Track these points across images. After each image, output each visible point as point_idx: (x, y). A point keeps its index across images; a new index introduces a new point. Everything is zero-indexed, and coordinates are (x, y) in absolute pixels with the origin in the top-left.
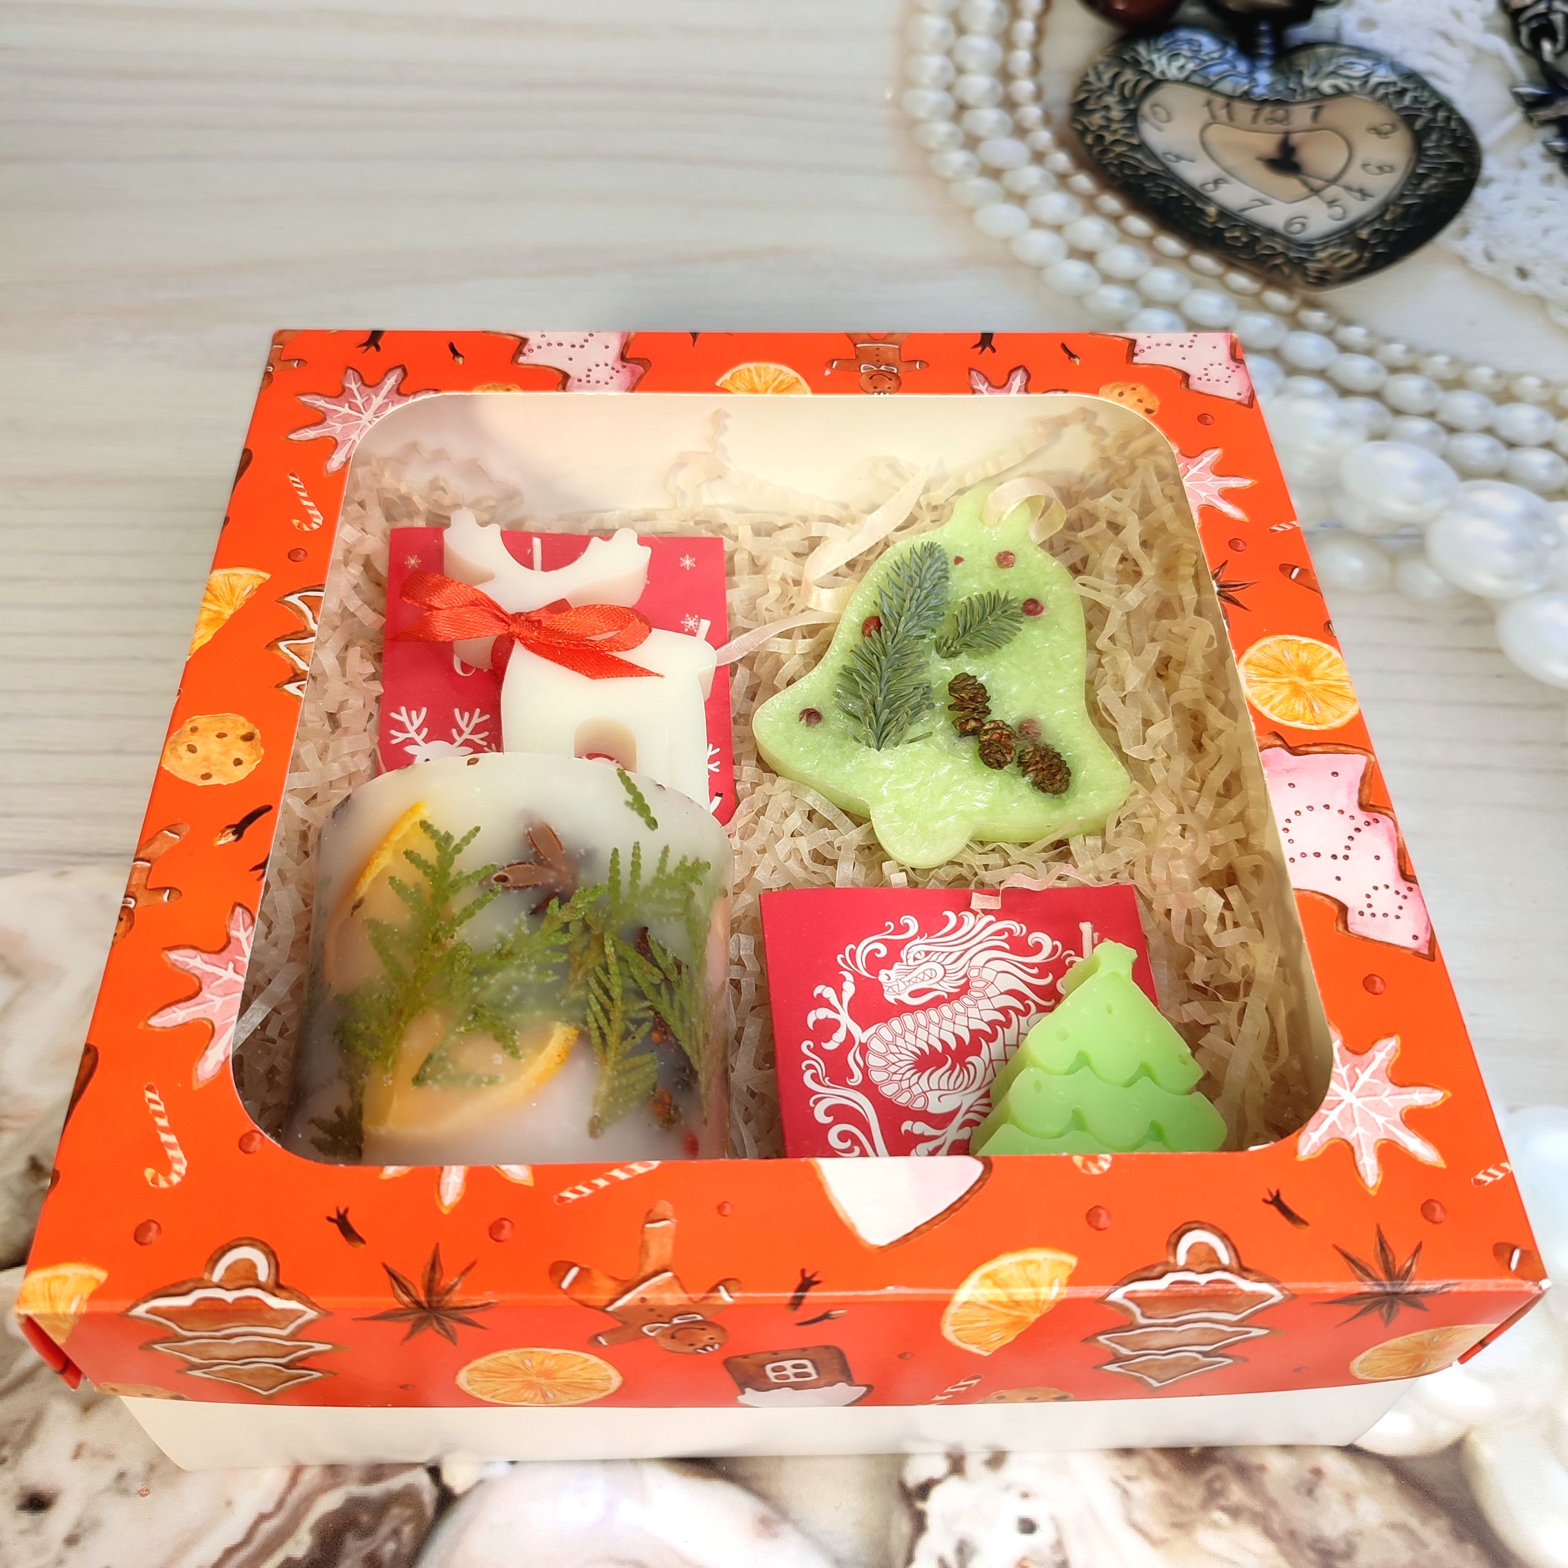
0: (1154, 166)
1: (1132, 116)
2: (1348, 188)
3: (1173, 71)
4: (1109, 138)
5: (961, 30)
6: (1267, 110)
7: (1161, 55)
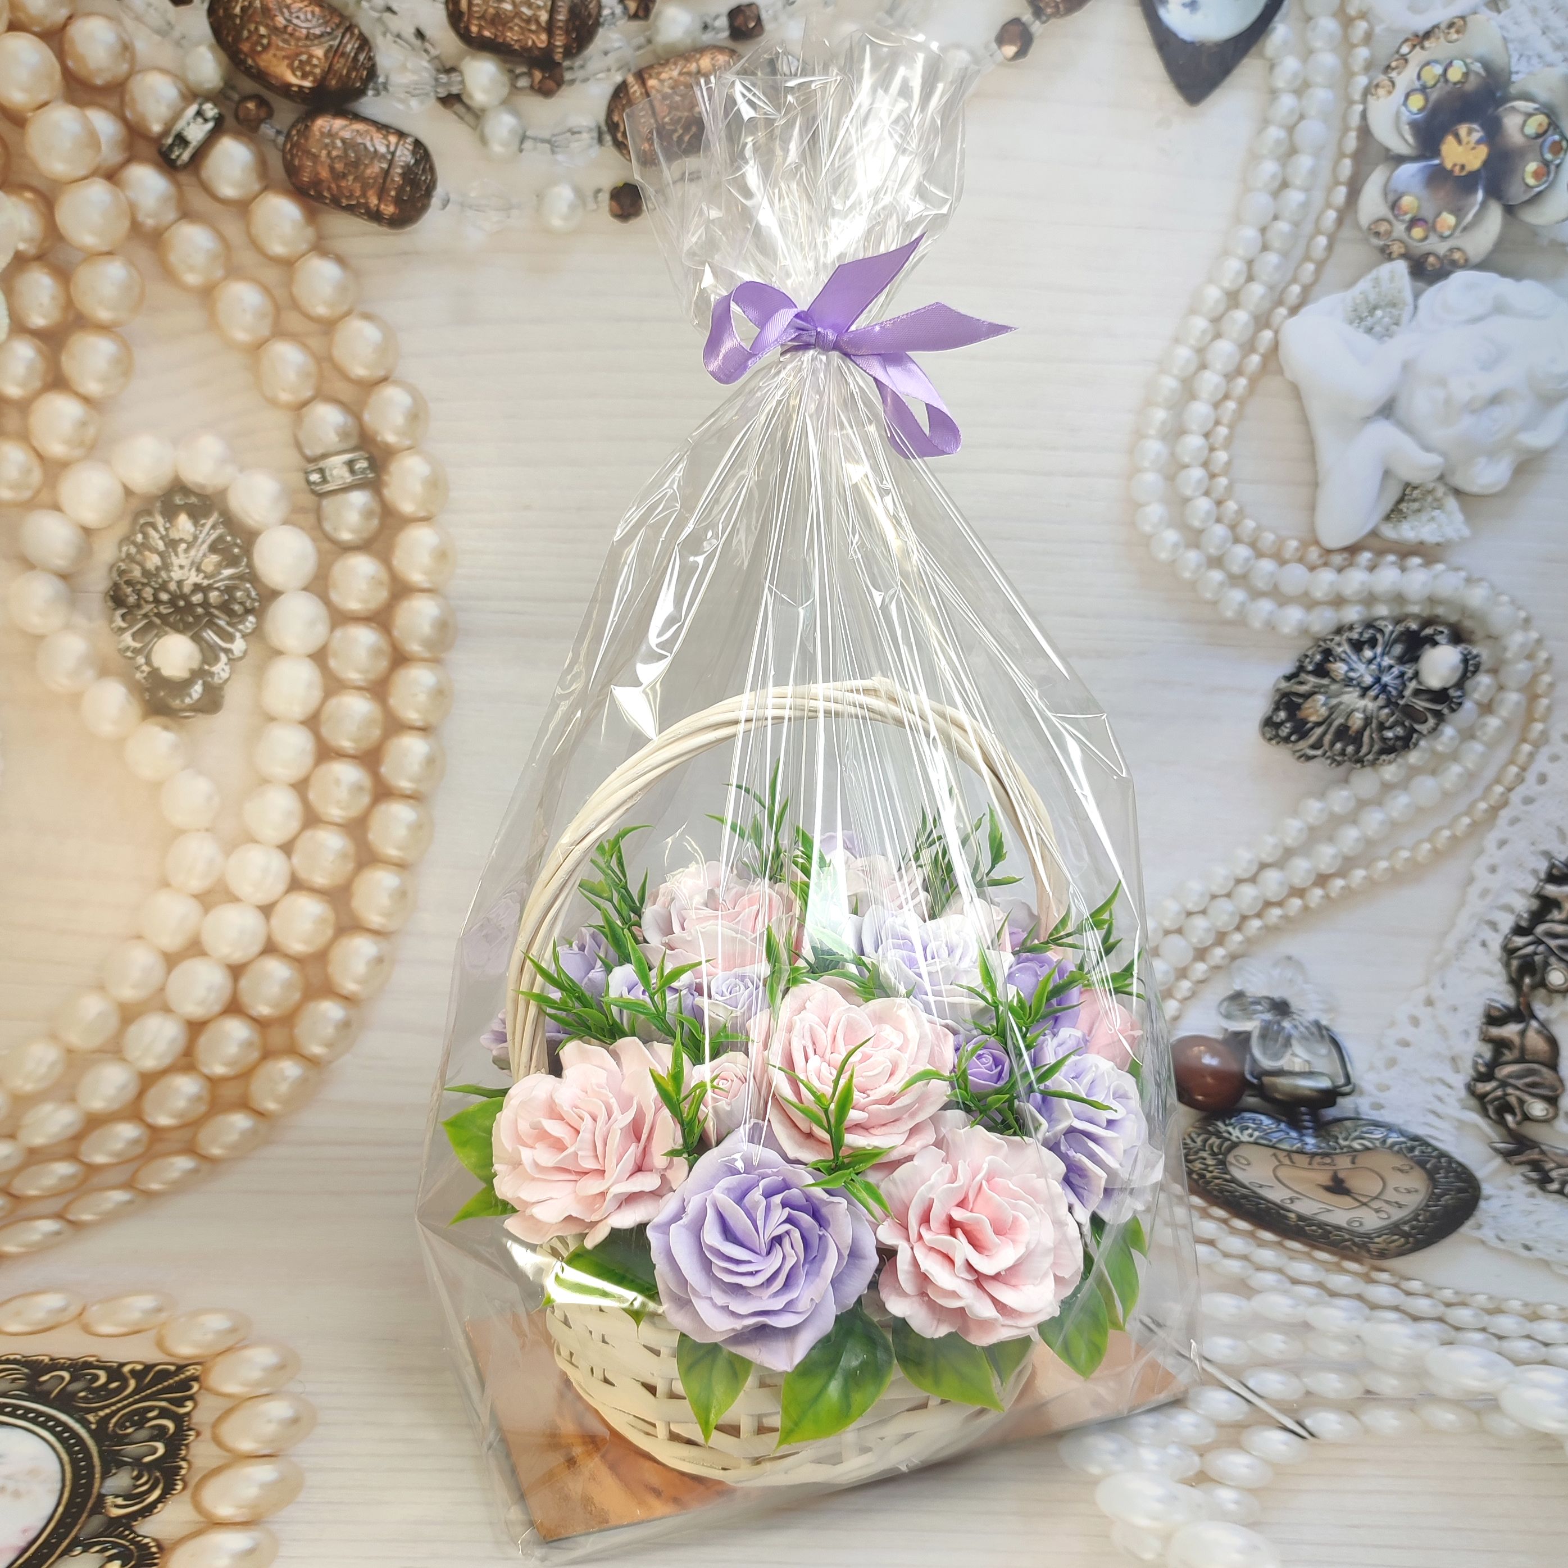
0: (1244, 1191)
1: (1222, 1163)
2: (1387, 1202)
3: (1245, 1138)
4: (1208, 1175)
6: (1318, 1159)
7: (1233, 1125)
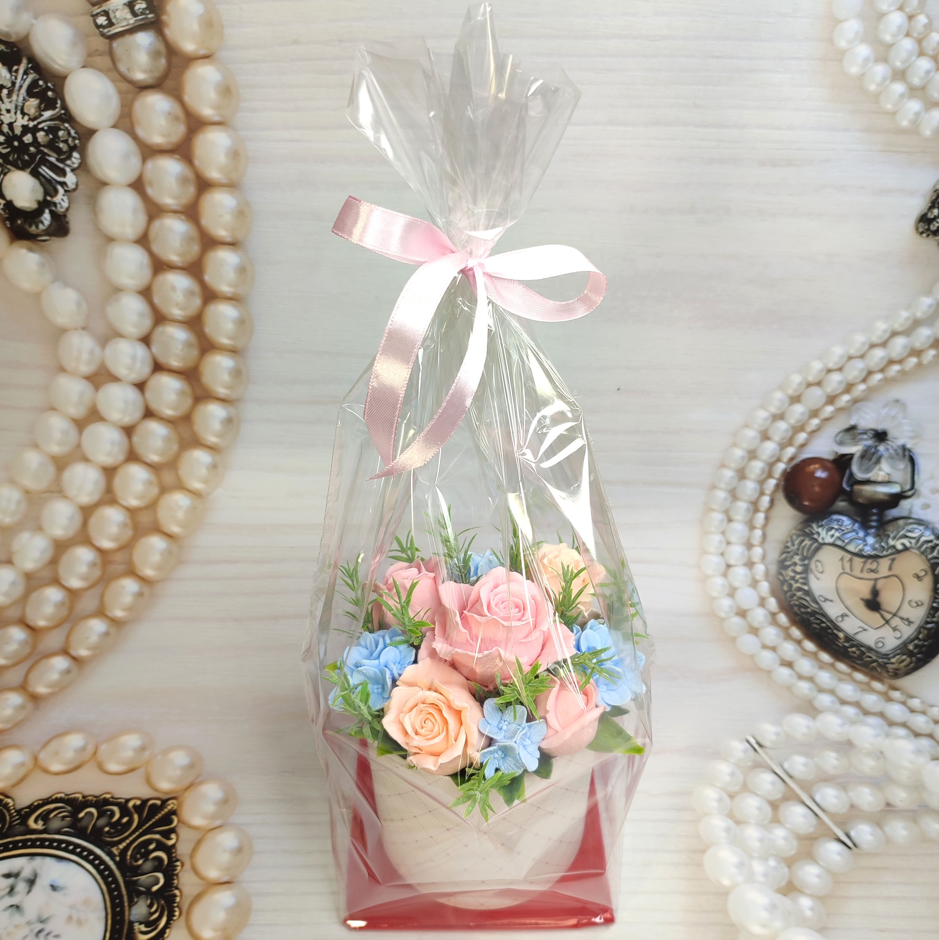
3: (829, 540)
5: (730, 520)
7: (823, 528)
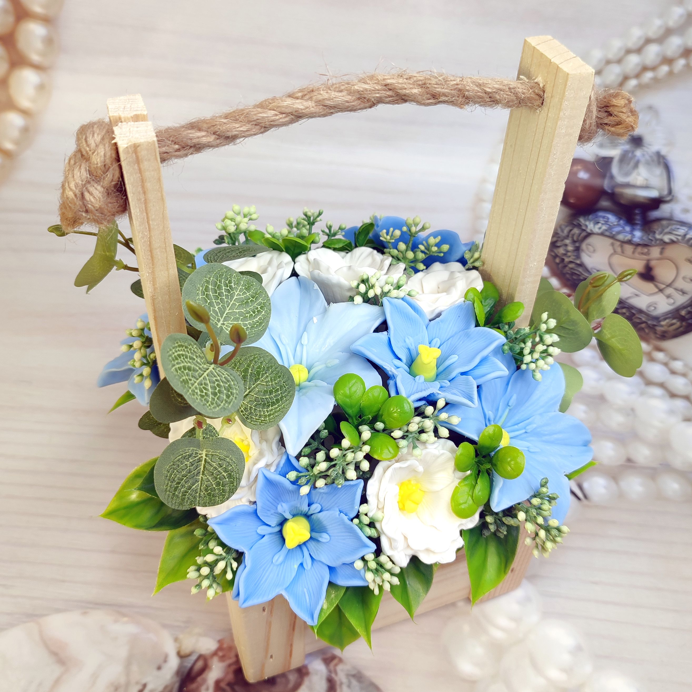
1: (578, 250)
2: (676, 289)
3: (596, 229)
4: (567, 260)
6: (639, 249)
7: (590, 221)
